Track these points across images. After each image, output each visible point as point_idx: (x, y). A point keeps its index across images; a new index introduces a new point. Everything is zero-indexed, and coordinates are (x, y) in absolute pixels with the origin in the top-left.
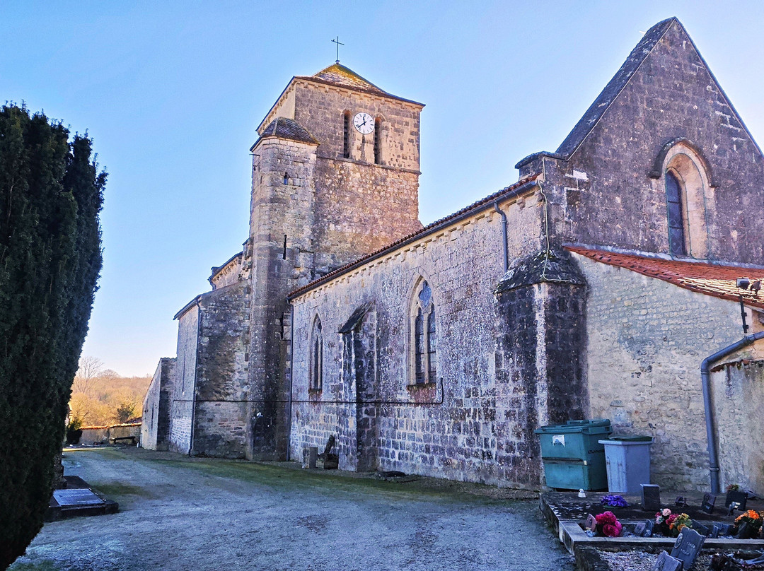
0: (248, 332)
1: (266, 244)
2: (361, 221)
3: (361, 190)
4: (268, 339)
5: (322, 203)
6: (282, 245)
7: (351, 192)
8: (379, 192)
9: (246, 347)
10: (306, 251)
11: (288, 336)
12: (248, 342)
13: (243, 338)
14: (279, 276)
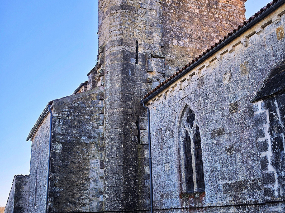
0: (102, 139)
1: (118, 48)
2: (199, 38)
3: (197, 11)
4: (125, 143)
5: (165, 20)
6: (134, 50)
7: (189, 12)
8: (213, 14)
9: (101, 154)
10: (158, 57)
11: (145, 140)
12: (102, 149)
13: (97, 144)
14: (133, 80)
